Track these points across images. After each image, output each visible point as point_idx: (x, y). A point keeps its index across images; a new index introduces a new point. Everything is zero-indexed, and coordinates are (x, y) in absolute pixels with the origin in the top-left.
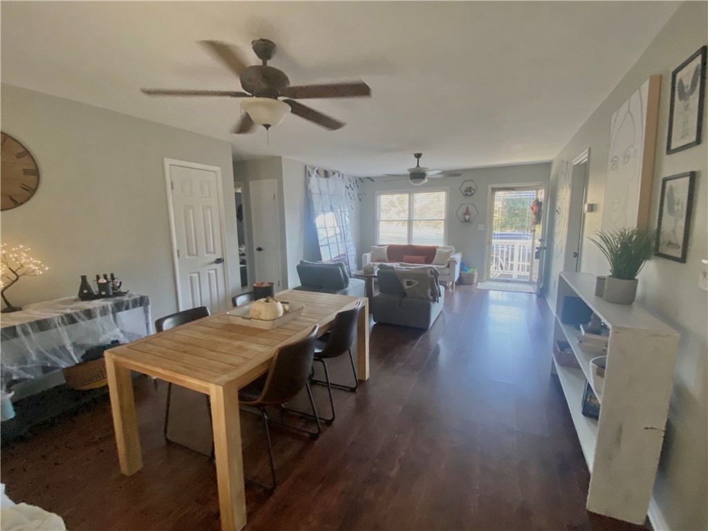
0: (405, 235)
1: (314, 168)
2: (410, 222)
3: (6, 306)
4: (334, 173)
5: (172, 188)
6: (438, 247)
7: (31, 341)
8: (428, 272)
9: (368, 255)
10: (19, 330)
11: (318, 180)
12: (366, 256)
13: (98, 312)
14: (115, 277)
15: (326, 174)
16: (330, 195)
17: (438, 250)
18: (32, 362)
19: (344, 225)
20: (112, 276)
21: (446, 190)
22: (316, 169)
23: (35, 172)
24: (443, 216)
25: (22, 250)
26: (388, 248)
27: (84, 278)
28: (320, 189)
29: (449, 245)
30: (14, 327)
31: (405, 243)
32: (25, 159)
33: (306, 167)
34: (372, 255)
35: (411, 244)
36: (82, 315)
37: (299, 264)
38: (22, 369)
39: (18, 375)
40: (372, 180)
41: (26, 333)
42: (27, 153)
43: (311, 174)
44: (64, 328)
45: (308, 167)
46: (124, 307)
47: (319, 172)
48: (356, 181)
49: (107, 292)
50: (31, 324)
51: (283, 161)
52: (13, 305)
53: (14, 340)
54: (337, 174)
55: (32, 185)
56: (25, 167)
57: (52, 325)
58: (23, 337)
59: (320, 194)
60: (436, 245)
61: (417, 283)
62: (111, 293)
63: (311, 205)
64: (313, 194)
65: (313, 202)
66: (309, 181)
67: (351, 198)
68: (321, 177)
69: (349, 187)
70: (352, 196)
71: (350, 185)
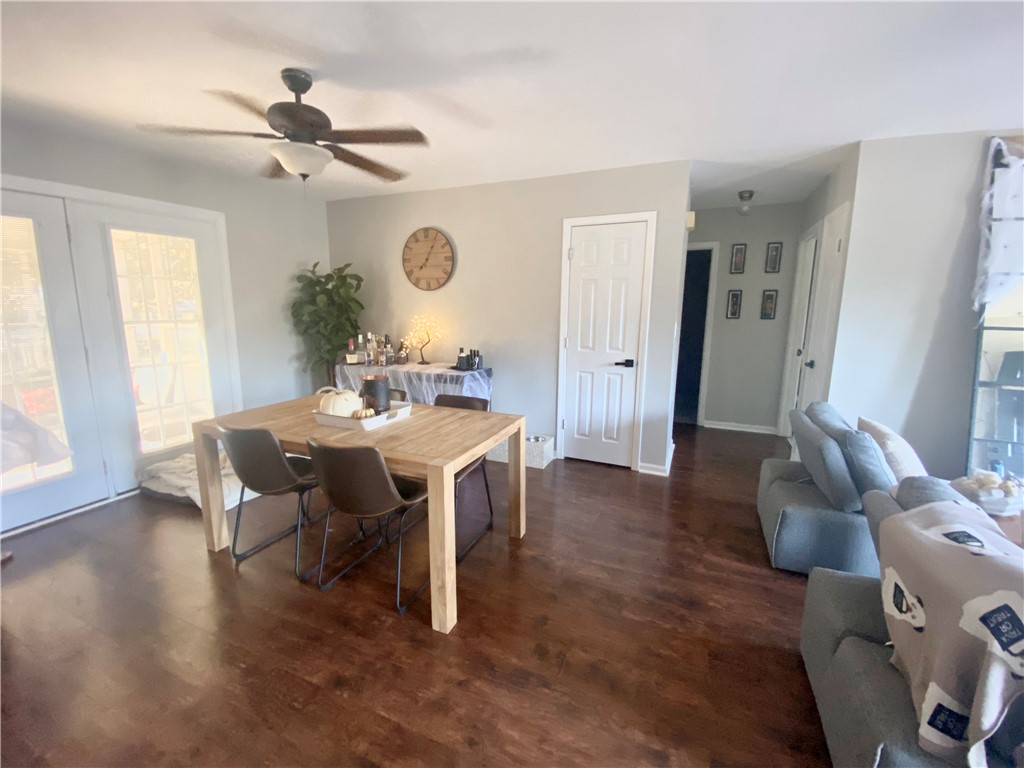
3: (421, 360)
5: (570, 258)
23: (451, 258)
32: (447, 248)
33: (989, 143)
42: (448, 243)
43: (1009, 158)
52: (426, 360)
55: (449, 269)
56: (446, 255)
63: (981, 254)
64: (1000, 220)
65: (988, 246)
66: (992, 181)
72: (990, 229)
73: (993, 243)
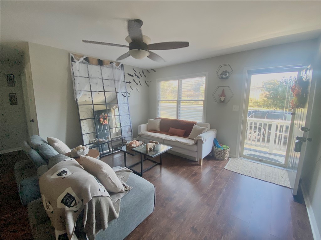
1: (82, 56)
2: (179, 102)
11: (87, 67)
15: (100, 63)
22: (85, 57)
24: (203, 97)
28: (88, 73)
29: (206, 122)
33: (69, 54)
34: (148, 125)
35: (178, 119)
40: (155, 71)
43: (75, 60)
47: (90, 60)
48: (143, 72)
54: (114, 64)
59: (89, 78)
63: (74, 85)
64: (76, 76)
65: (75, 83)
66: (72, 66)
67: (137, 84)
68: (92, 64)
69: (134, 75)
70: (137, 81)
71: (136, 74)
72: (74, 78)
73: (75, 82)
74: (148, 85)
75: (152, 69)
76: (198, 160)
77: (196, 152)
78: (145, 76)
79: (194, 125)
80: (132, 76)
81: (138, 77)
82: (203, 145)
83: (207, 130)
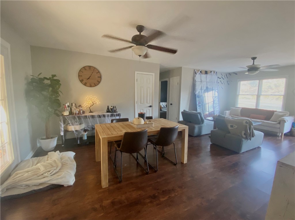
0: (255, 104)
1: (199, 70)
2: (258, 96)
3: (90, 111)
4: (211, 72)
5: (137, 81)
6: (276, 111)
7: (90, 120)
8: (244, 122)
9: (228, 112)
10: (88, 117)
11: (201, 76)
12: (226, 112)
13: (106, 116)
14: (116, 107)
15: (206, 73)
16: (207, 82)
17: (275, 113)
18: (90, 126)
19: (214, 96)
20: (115, 106)
21: (285, 78)
22: (200, 71)
23: (100, 77)
24: (283, 93)
25: (95, 97)
26: (242, 109)
27: (108, 106)
28: (201, 79)
29: (285, 111)
30: (87, 116)
31: (254, 107)
32: (98, 74)
33: (194, 70)
34: (230, 112)
35: (257, 108)
36: (102, 116)
37: (183, 111)
38: (87, 127)
39: (86, 128)
40: (236, 74)
41: (89, 118)
42: (99, 72)
43: (197, 73)
44: (98, 118)
45: (195, 70)
46: (113, 116)
47: (202, 72)
48: (226, 75)
49: (112, 111)
50: (90, 116)
51: (182, 68)
52: (92, 111)
53: (86, 119)
54: (213, 72)
55: (99, 81)
56: (98, 76)
57: (95, 117)
58: (88, 119)
59: (201, 82)
60: (275, 110)
61: (236, 127)
62: (113, 112)
64: (197, 82)
65: (196, 85)
66: (195, 76)
67: (222, 83)
68: (203, 74)
69: (221, 78)
70: (222, 82)
71: (222, 77)
74: (228, 84)
75: (234, 73)
76: (279, 135)
77: (279, 129)
78: (227, 78)
79: (275, 112)
80: (220, 78)
81: (223, 79)
82: (285, 124)
83: (287, 115)
